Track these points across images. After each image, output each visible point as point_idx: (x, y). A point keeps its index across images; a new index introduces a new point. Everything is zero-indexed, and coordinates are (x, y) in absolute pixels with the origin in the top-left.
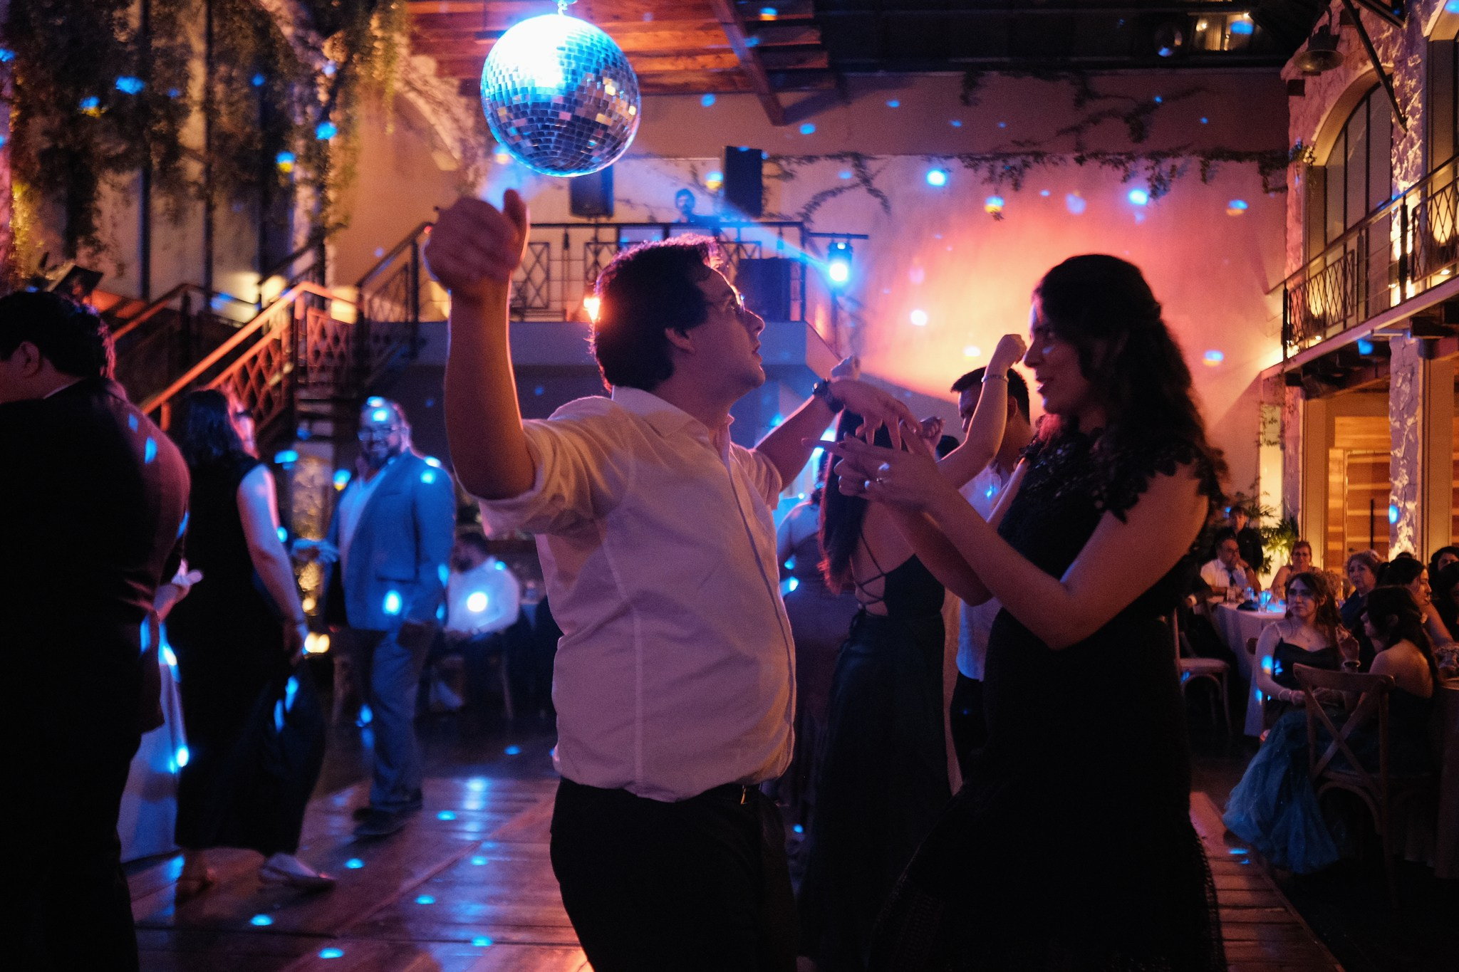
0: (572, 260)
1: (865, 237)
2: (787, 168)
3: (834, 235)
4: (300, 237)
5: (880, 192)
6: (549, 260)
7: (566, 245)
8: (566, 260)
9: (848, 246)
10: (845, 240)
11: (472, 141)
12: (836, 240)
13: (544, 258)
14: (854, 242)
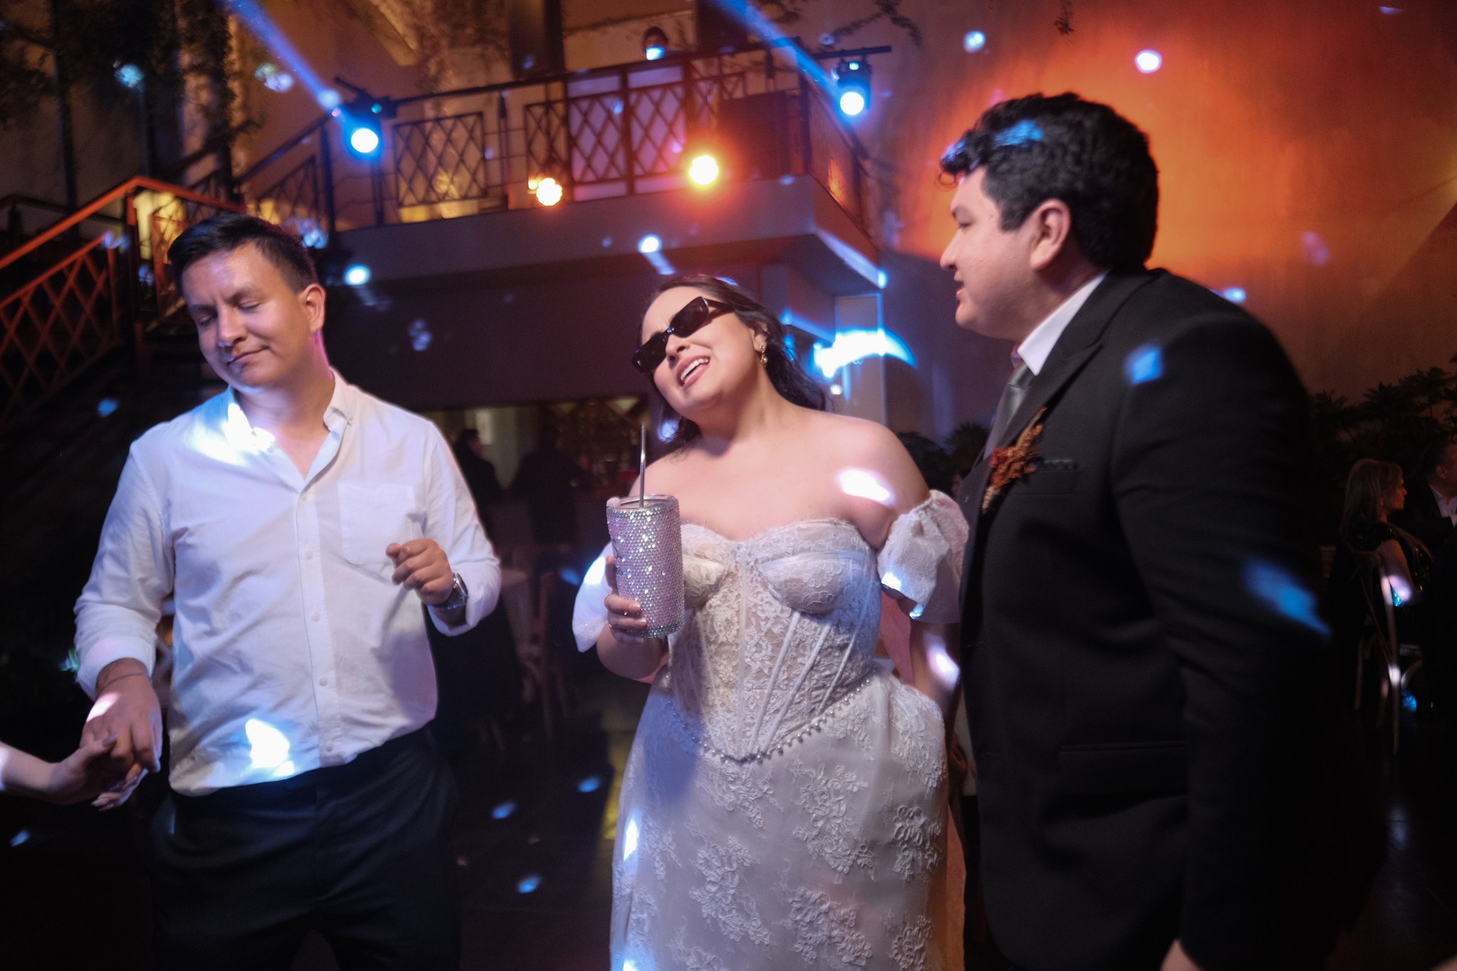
0: (510, 130)
1: (886, 49)
2: (790, 8)
3: (843, 53)
4: (194, 142)
5: (908, 20)
6: (484, 134)
7: (503, 112)
8: (504, 132)
9: (865, 66)
10: (858, 58)
11: (433, 30)
12: (847, 59)
13: (478, 133)
14: (872, 59)
